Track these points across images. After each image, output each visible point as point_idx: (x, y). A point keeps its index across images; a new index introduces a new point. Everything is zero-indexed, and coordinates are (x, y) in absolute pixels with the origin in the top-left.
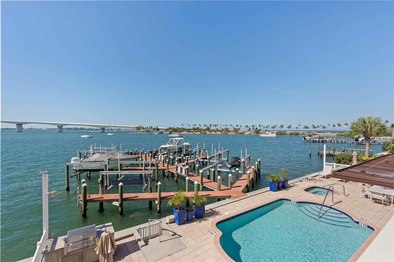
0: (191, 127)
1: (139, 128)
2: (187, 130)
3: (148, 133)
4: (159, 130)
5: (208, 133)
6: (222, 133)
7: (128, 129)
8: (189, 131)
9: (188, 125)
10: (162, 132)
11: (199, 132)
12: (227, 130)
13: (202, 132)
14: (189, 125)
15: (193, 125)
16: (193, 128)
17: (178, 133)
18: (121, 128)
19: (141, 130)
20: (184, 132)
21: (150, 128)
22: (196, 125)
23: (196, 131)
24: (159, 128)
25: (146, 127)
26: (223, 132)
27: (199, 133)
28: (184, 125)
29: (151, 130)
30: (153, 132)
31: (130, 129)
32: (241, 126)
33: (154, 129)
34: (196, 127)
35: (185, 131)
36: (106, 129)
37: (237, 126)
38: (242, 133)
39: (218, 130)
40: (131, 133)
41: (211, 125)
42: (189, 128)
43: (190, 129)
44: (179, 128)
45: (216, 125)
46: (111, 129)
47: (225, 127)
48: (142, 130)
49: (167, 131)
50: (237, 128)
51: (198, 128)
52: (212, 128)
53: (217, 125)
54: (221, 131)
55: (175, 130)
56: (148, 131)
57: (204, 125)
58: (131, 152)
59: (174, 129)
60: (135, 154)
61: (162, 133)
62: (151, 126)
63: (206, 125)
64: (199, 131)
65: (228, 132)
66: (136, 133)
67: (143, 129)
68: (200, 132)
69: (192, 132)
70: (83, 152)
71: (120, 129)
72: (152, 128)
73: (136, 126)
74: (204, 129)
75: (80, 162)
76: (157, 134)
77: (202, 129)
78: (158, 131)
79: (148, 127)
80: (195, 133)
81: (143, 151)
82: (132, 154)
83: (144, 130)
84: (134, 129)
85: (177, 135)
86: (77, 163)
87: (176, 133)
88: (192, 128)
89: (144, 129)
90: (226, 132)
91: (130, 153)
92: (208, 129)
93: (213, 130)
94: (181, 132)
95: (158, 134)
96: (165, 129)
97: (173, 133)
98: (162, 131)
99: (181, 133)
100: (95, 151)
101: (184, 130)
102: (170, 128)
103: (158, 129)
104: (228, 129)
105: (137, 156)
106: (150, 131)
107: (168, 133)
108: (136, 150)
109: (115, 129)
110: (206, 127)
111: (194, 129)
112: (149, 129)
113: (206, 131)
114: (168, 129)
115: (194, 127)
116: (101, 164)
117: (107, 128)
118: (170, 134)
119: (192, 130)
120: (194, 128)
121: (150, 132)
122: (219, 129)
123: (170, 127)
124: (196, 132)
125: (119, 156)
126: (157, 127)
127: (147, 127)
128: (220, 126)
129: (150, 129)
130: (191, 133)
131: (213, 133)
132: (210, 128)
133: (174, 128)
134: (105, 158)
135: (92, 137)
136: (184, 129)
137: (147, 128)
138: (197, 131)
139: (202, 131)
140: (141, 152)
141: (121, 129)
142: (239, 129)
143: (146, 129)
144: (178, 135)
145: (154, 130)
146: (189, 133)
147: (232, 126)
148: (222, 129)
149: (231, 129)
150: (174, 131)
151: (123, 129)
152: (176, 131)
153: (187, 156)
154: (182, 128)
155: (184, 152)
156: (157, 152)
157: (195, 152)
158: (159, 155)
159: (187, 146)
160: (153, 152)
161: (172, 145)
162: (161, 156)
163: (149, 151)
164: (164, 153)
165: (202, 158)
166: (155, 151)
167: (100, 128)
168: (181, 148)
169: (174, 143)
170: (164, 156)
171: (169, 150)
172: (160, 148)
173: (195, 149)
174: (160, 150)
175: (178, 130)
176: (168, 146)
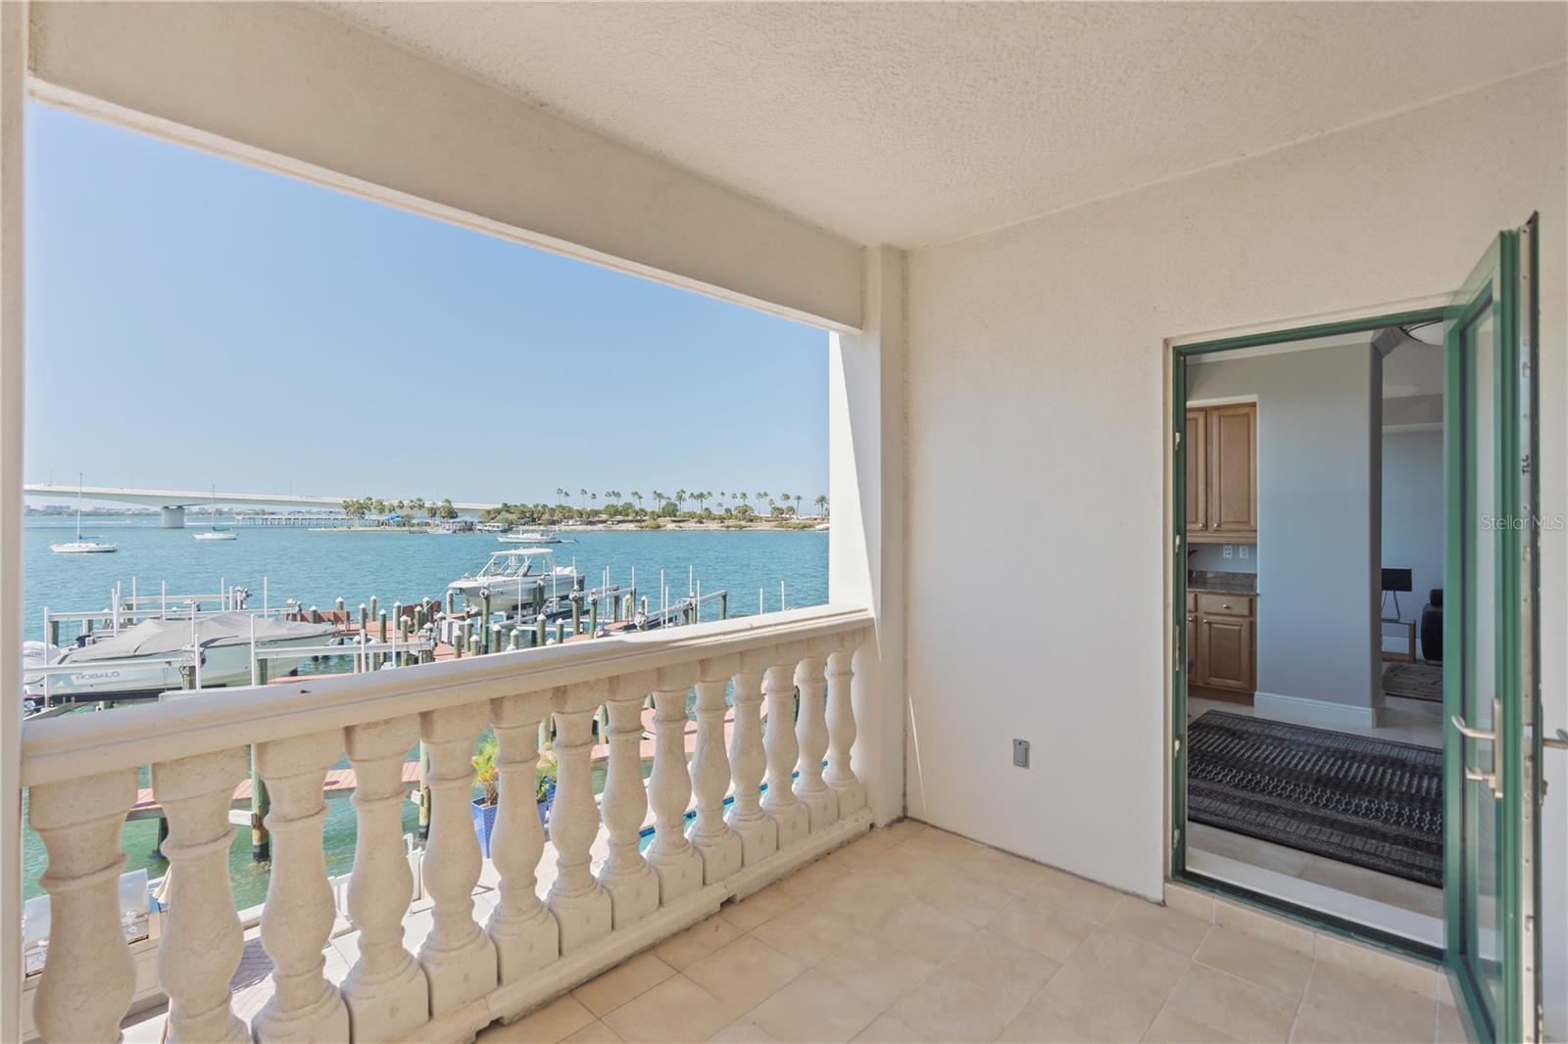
0: (600, 504)
1: (362, 508)
2: (581, 514)
3: (403, 529)
4: (456, 517)
5: (671, 526)
6: (728, 527)
7: (309, 512)
8: (589, 518)
9: (584, 492)
10: (472, 523)
11: (631, 521)
12: (747, 515)
13: (643, 524)
14: (590, 494)
15: (608, 494)
16: (607, 507)
17: (542, 527)
18: (268, 508)
19: (373, 516)
20: (571, 523)
21: (412, 508)
22: (618, 495)
23: (619, 518)
24: (455, 506)
25: (395, 503)
26: (731, 522)
27: (632, 526)
28: (567, 495)
29: (420, 516)
30: (427, 524)
31: (318, 513)
32: (799, 498)
33: (433, 512)
34: (620, 503)
35: (572, 518)
36: (191, 514)
37: (787, 497)
38: (805, 527)
39: (709, 515)
40: (323, 529)
41: (684, 496)
42: (590, 505)
43: (596, 513)
44: (545, 506)
45: (701, 496)
46: (220, 513)
47: (740, 502)
48: (375, 517)
49: (493, 519)
50: (784, 507)
51: (628, 506)
52: (688, 506)
53: (705, 493)
54: (722, 519)
55: (527, 515)
56: (405, 522)
57: (652, 496)
58: (315, 612)
59: (523, 512)
60: (332, 618)
61: (469, 528)
62: (419, 500)
63: (660, 496)
64: (630, 518)
65: (751, 521)
66: (345, 529)
67: (381, 513)
68: (637, 521)
69: (604, 522)
70: (72, 619)
71: (264, 512)
72: (421, 507)
73: (348, 500)
74: (653, 513)
75: (60, 662)
76: (445, 532)
77: (643, 510)
78: (452, 521)
79: (406, 503)
80: (616, 527)
81: (372, 605)
82: (318, 618)
83: (383, 518)
84: (339, 513)
85: (537, 536)
86: (46, 666)
87: (533, 528)
88: (601, 508)
89: (387, 511)
90: (743, 523)
91: (310, 618)
92: (671, 511)
93: (692, 515)
94: (553, 523)
95: (450, 531)
96: (482, 513)
97: (522, 528)
98: (468, 519)
99: (556, 527)
100: (135, 610)
101: (567, 514)
102: (507, 508)
103: (452, 514)
104: (751, 509)
105: (342, 627)
106: (415, 521)
107: (498, 527)
108: (341, 603)
109: (238, 514)
110: (664, 503)
111: (613, 511)
112: (410, 512)
113: (661, 521)
114: (498, 512)
115: (613, 501)
116: (167, 666)
117: (195, 509)
118: (504, 531)
119: (604, 517)
120: (613, 506)
121: (413, 525)
122: (717, 511)
123: (505, 504)
124: (619, 522)
125: (254, 627)
126: (447, 501)
127: (401, 502)
128: (720, 499)
129: (415, 512)
130: (600, 526)
131: (691, 525)
132: (676, 505)
133: (522, 505)
134: (189, 640)
135: (113, 551)
136: (570, 510)
137: (401, 507)
138: (626, 518)
139: (647, 518)
140: (364, 610)
141: (273, 514)
142: (791, 510)
143: (393, 514)
144: (542, 535)
145: (434, 515)
146: (590, 527)
147: (768, 498)
148: (728, 511)
149: (762, 509)
150: (522, 518)
151: (282, 514)
152: (534, 520)
153: (560, 621)
154: (561, 507)
155: (553, 607)
156: (436, 607)
157: (595, 603)
158: (445, 618)
159: (566, 582)
160: (418, 609)
161: (500, 579)
162: (450, 625)
163: (399, 607)
164: (468, 612)
165: (626, 624)
166: (425, 605)
167: (158, 509)
168: (541, 589)
169: (509, 571)
170: (462, 623)
171: (487, 598)
172: (450, 592)
173: (594, 590)
174: (451, 602)
175: (543, 513)
176: (482, 581)
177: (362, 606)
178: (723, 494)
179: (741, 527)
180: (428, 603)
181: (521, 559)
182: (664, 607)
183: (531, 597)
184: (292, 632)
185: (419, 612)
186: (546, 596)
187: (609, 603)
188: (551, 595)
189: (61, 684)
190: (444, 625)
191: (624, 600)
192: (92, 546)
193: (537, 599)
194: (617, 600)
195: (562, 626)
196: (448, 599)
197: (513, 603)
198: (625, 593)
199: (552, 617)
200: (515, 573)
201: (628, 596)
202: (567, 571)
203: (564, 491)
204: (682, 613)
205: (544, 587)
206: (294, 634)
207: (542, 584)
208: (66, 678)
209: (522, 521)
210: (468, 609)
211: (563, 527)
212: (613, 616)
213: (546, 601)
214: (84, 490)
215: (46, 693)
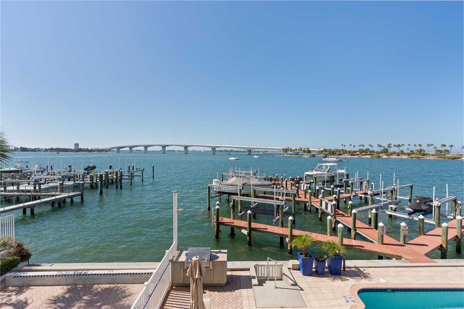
0: (357, 149)
1: (287, 150)
2: (349, 152)
3: (296, 156)
4: (311, 153)
5: (385, 157)
6: (412, 157)
7: (276, 151)
8: (353, 153)
9: (351, 145)
10: (315, 154)
11: (368, 155)
12: (421, 152)
13: (373, 156)
14: (353, 146)
15: (360, 146)
16: (359, 150)
17: (336, 156)
18: (267, 150)
19: (289, 152)
20: (346, 155)
21: (299, 150)
22: (363, 146)
23: (364, 153)
24: (310, 149)
25: (295, 149)
26: (413, 156)
27: (369, 156)
28: (345, 146)
29: (301, 152)
30: (303, 155)
31: (277, 151)
32: (452, 146)
33: (304, 151)
34: (364, 148)
35: (346, 153)
36: (253, 151)
37: (444, 146)
38: (454, 158)
39: (402, 153)
40: (278, 155)
41: (391, 146)
42: (353, 149)
43: (355, 152)
44: (337, 150)
45: (399, 146)
46: (258, 151)
47: (418, 148)
48: (290, 153)
49: (321, 153)
50: (443, 150)
51: (368, 149)
52: (391, 150)
53: (401, 144)
54: (409, 154)
55: (332, 152)
56: (297, 154)
57: (377, 146)
58: (270, 177)
60: (274, 180)
61: (314, 156)
62: (301, 148)
63: (380, 146)
64: (368, 154)
65: (424, 155)
66: (282, 155)
67: (291, 151)
68: (371, 155)
70: (225, 174)
71: (266, 151)
72: (301, 150)
73: (284, 148)
74: (377, 152)
75: (220, 185)
76: (307, 157)
77: (373, 151)
78: (309, 154)
79: (297, 149)
80: (363, 157)
81: (284, 177)
82: (271, 180)
83: (292, 153)
84: (281, 151)
85: (335, 159)
86: (217, 185)
87: (333, 156)
89: (293, 151)
90: (420, 156)
91: (270, 179)
92: (385, 151)
93: (394, 153)
94: (340, 155)
95: (309, 157)
96: (318, 152)
97: (330, 156)
98: (314, 153)
99: (341, 156)
100: (236, 174)
101: (345, 152)
102: (325, 150)
103: (309, 152)
104: (424, 150)
105: (277, 182)
106: (300, 154)
107: (322, 156)
108: (277, 176)
109: (261, 152)
110: (382, 148)
111: (361, 151)
112: (298, 151)
113: (381, 155)
114: (323, 151)
115: (362, 148)
116: (236, 188)
117: (254, 150)
118: (324, 157)
119: (358, 153)
120: (361, 149)
121: (299, 155)
122: (406, 151)
123: (325, 149)
124: (364, 155)
125: (254, 181)
126: (308, 148)
127: (296, 149)
128: (408, 147)
129: (300, 151)
130: (357, 156)
131: (394, 157)
132: (387, 149)
133: (330, 149)
135: (238, 159)
136: (346, 151)
137: (296, 150)
138: (366, 154)
139: (375, 153)
140: (282, 178)
141: (268, 152)
142: (447, 151)
143: (294, 152)
144: (336, 159)
145: (304, 152)
146: (353, 157)
147: (433, 147)
148: (411, 151)
149: (431, 151)
150: (330, 153)
151: (270, 152)
152: (334, 154)
153: (339, 189)
154: (343, 150)
155: (337, 183)
156: (301, 179)
157: (352, 184)
158: (302, 183)
159: (342, 175)
160: (295, 179)
161: (320, 172)
162: (304, 185)
163: (291, 178)
164: (310, 182)
165: (365, 192)
166: (298, 178)
167: (246, 150)
168: (333, 177)
169: (323, 170)
170: (307, 185)
171: (315, 178)
172: (305, 175)
173: (352, 179)
174: (306, 178)
175: (336, 152)
176: (314, 173)
177: (282, 177)
178: (409, 145)
179: (419, 158)
180: (299, 178)
181: (327, 166)
182: (381, 189)
183: (330, 179)
184: (262, 183)
185: (296, 180)
186: (335, 179)
187: (358, 184)
188: (336, 179)
189: (220, 189)
190: (302, 185)
191: (364, 183)
192: (235, 158)
193: (331, 180)
194: (361, 183)
195: (339, 190)
196: (305, 177)
197: (324, 180)
198: (365, 181)
199: (337, 186)
200: (325, 171)
201: (366, 182)
202: (343, 171)
203: (344, 145)
204: (390, 191)
205: (334, 176)
206: (262, 184)
207: (334, 175)
208: (221, 188)
209: (330, 154)
210: (310, 181)
211: (343, 156)
212: (359, 189)
213: (335, 180)
214: (234, 146)
215: (217, 191)
